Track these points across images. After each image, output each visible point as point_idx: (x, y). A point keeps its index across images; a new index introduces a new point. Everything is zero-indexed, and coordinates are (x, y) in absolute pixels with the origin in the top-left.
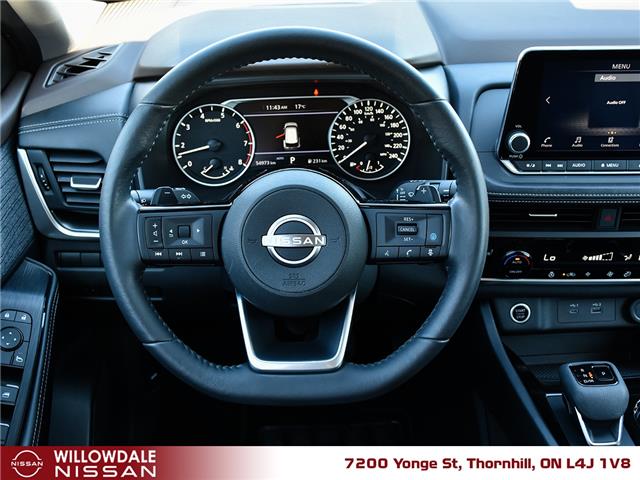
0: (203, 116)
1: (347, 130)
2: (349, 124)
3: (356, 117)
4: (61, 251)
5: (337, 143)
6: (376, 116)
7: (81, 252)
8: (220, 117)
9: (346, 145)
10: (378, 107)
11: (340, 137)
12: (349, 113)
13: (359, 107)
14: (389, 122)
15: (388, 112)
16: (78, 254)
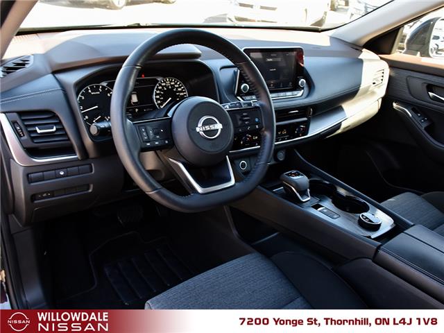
0: (90, 91)
1: (160, 94)
2: (160, 90)
3: (163, 87)
4: (30, 174)
5: (157, 99)
6: (171, 85)
7: (43, 172)
8: (99, 91)
9: (161, 100)
10: (172, 81)
11: (158, 97)
12: (160, 85)
13: (164, 82)
14: (177, 88)
15: (176, 84)
16: (41, 173)
